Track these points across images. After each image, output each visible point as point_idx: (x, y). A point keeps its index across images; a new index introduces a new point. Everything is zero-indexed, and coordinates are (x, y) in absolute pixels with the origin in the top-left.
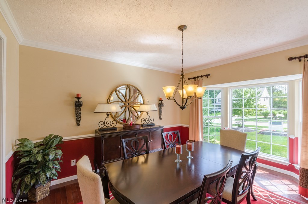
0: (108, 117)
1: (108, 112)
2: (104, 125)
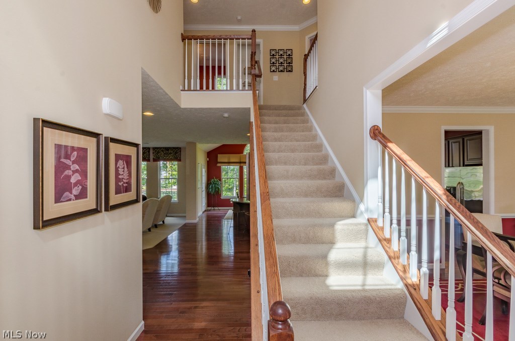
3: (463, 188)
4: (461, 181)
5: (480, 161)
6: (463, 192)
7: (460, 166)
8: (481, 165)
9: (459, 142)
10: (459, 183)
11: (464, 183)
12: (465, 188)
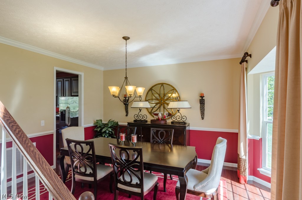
0: (140, 112)
1: (140, 108)
2: (138, 117)
3: (69, 110)
4: (69, 106)
5: (77, 93)
6: (69, 112)
7: (69, 96)
8: (78, 96)
9: (69, 81)
10: (67, 107)
11: (70, 107)
12: (71, 110)
